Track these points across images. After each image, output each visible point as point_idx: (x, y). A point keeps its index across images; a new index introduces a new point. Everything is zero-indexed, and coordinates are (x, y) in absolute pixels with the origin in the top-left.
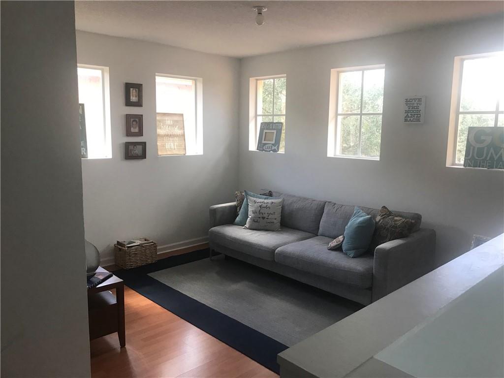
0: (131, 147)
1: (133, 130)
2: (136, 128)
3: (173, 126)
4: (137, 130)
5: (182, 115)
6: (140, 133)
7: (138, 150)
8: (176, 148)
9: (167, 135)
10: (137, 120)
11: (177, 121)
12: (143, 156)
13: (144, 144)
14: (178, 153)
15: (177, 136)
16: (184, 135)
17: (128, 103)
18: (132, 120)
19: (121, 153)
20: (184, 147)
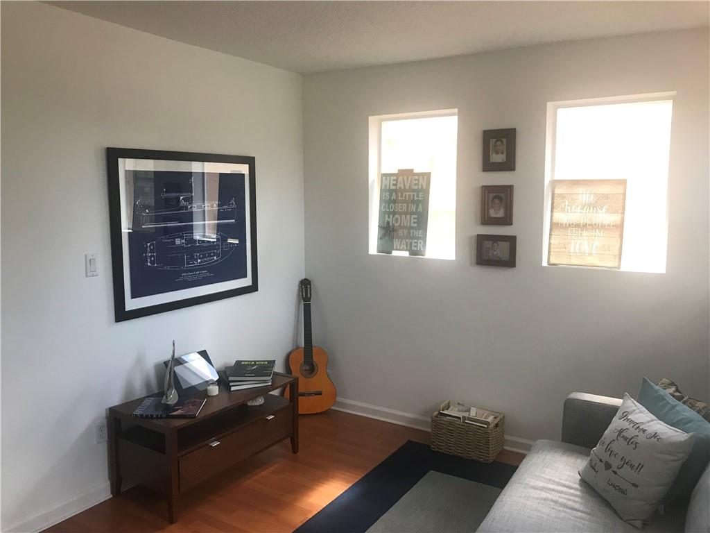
0: (488, 244)
1: (492, 213)
2: (499, 209)
3: (594, 206)
4: (501, 214)
5: (623, 182)
6: (507, 220)
7: (501, 251)
8: (594, 251)
9: (577, 226)
10: (502, 195)
11: (606, 196)
12: (510, 262)
13: (512, 240)
14: (597, 262)
15: (602, 227)
16: (620, 227)
17: (488, 166)
18: (491, 195)
19: (469, 254)
20: (617, 253)
